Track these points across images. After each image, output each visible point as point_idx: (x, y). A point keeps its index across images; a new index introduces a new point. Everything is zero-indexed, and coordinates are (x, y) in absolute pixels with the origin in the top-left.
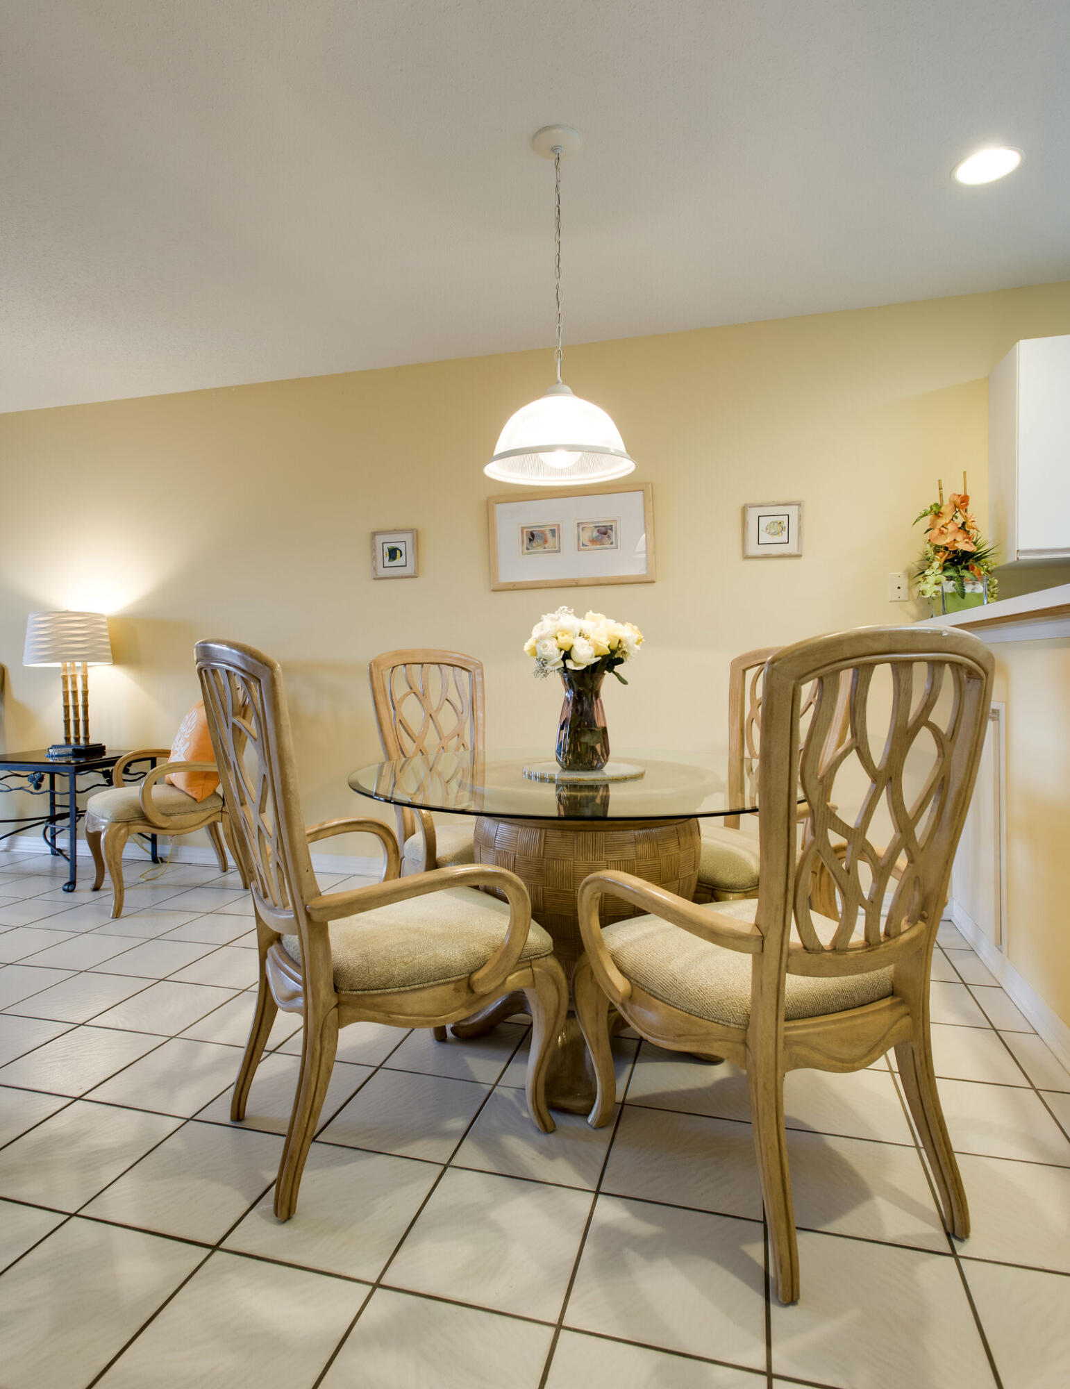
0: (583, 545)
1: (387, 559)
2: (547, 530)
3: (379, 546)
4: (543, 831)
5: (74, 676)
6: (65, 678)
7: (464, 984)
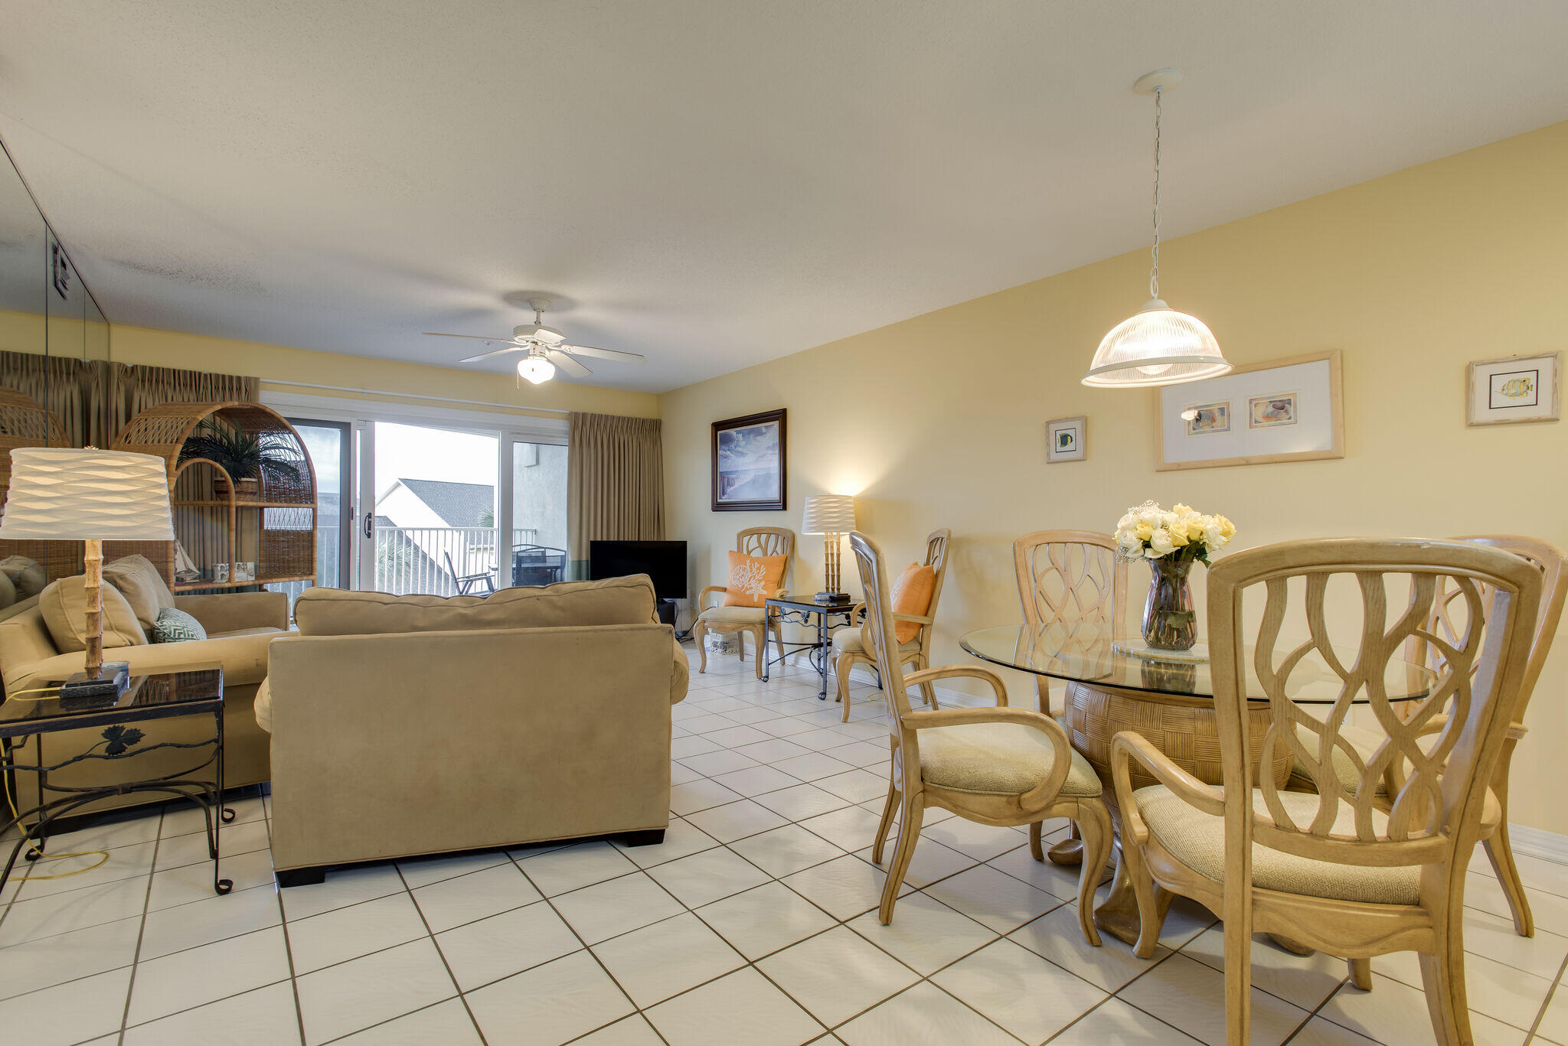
0: (1256, 422)
1: (1059, 444)
2: (1215, 409)
3: (1052, 432)
4: (1109, 696)
5: (832, 542)
6: (826, 543)
7: (1015, 800)
